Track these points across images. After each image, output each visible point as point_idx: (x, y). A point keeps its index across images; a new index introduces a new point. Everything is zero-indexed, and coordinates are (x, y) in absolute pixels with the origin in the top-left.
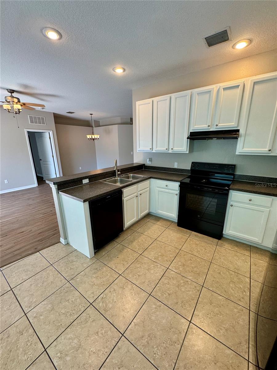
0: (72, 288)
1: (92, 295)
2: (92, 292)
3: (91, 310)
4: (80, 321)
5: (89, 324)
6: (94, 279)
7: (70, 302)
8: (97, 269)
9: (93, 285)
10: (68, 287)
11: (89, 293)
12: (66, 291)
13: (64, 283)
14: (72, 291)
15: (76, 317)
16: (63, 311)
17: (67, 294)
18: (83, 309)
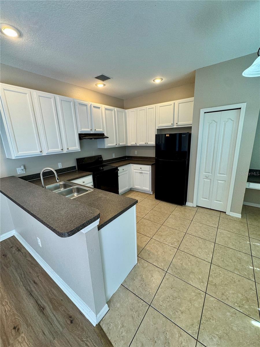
0: (171, 266)
1: (172, 250)
2: (170, 251)
3: (182, 248)
4: (190, 252)
5: (189, 247)
6: (159, 253)
7: (182, 262)
8: (149, 254)
9: (164, 252)
10: (172, 269)
11: (171, 253)
12: (176, 269)
13: (169, 275)
14: (174, 264)
15: (189, 255)
16: (189, 264)
17: (178, 268)
18: (183, 253)
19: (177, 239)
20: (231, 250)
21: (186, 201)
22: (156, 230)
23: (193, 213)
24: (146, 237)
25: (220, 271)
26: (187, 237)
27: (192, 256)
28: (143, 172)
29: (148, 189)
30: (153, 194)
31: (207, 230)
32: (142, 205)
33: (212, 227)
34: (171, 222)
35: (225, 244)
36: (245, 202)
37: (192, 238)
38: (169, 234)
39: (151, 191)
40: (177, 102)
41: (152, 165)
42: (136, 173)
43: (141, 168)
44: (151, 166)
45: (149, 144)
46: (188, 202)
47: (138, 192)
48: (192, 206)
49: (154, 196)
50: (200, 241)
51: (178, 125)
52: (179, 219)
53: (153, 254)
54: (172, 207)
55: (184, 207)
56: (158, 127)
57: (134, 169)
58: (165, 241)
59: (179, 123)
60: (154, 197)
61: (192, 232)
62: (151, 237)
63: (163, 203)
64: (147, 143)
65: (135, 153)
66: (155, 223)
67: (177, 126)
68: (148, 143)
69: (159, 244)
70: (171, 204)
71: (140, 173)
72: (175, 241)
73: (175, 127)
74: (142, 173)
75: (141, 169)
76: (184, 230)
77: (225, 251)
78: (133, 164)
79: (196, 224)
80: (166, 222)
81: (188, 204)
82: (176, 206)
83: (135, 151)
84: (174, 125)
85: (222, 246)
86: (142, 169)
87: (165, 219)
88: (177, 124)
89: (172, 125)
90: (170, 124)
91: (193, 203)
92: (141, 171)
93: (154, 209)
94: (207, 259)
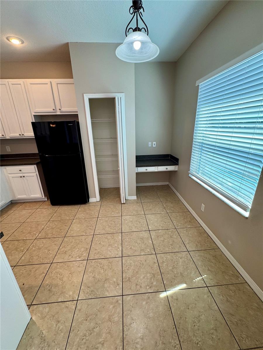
19: (85, 248)
20: (135, 233)
21: (89, 198)
22: (57, 248)
23: (98, 208)
24: (43, 266)
25: (131, 261)
26: (96, 238)
27: (103, 259)
28: (24, 175)
29: (39, 195)
30: (48, 200)
31: (113, 222)
32: (34, 219)
33: (117, 217)
34: (76, 228)
35: (129, 230)
36: (137, 184)
37: (101, 238)
38: (75, 246)
39: (44, 197)
40: (55, 81)
41: (37, 164)
42: (13, 178)
43: (20, 170)
44: (35, 166)
45: (26, 136)
46: (91, 198)
47: (25, 202)
48: (96, 201)
49: (50, 201)
50: (109, 237)
51: (62, 111)
52: (84, 221)
53: (57, 286)
54: (74, 209)
55: (87, 205)
56: (35, 113)
57: (9, 174)
58: (70, 257)
59: (63, 109)
60: (50, 203)
61: (99, 231)
62: (50, 261)
63: (63, 208)
64: (23, 135)
65: (7, 149)
66: (55, 239)
67: (60, 112)
68: (25, 134)
69: (64, 265)
70: (74, 206)
71: (21, 177)
72: (83, 252)
73: (59, 113)
74: (24, 177)
75: (20, 172)
76: (91, 232)
77: (131, 237)
78: (5, 167)
79: (102, 220)
80: (70, 231)
81: (91, 200)
82: (79, 206)
83: (6, 147)
84: (57, 112)
85: (128, 233)
86: (23, 171)
87: (67, 228)
88: (60, 110)
89: (54, 111)
90: (51, 110)
91: (96, 198)
92: (21, 175)
93: (51, 220)
94: (117, 254)
